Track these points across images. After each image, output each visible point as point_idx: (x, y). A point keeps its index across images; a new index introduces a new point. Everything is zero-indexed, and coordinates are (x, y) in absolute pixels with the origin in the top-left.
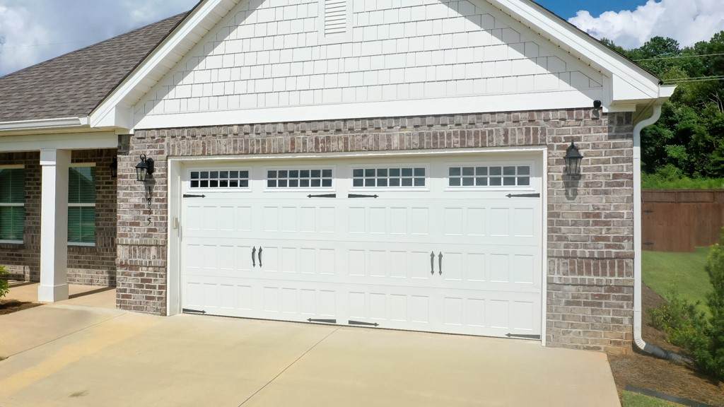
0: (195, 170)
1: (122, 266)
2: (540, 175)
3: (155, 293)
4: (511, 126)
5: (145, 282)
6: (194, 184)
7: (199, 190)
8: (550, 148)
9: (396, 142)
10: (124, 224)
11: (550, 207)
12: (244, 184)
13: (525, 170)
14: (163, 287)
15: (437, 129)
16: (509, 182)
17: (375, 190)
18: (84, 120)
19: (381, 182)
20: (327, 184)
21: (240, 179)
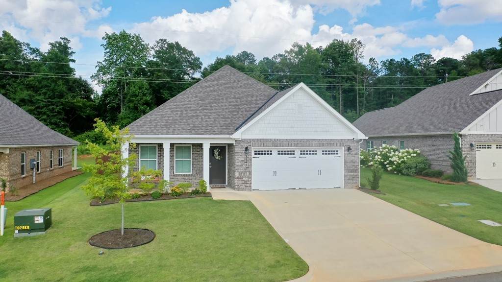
0: (256, 150)
1: (237, 178)
2: (341, 152)
3: (248, 185)
5: (245, 182)
7: (257, 156)
8: (344, 147)
10: (237, 166)
11: (344, 159)
13: (337, 151)
14: (251, 183)
16: (334, 154)
17: (305, 156)
18: (231, 136)
19: (307, 154)
20: (294, 154)
21: (269, 153)
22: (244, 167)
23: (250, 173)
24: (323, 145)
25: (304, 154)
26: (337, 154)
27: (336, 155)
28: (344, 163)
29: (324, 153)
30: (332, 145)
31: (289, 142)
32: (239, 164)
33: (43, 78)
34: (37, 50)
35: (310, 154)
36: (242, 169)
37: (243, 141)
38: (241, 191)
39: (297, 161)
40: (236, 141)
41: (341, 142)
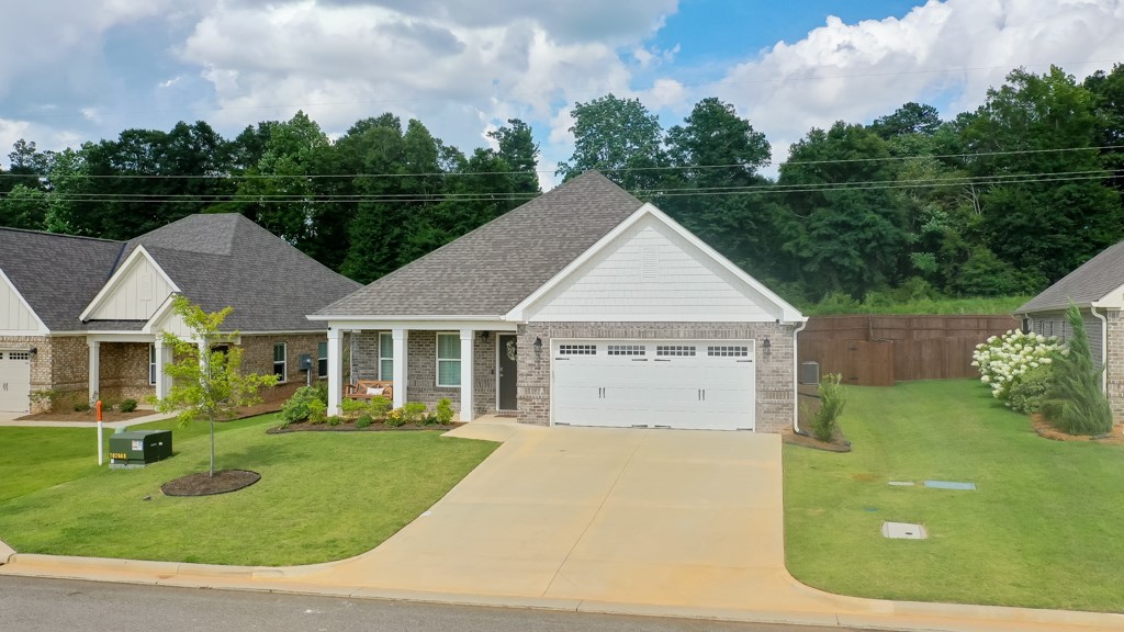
0: (563, 344)
1: (521, 399)
2: (752, 351)
3: (542, 414)
4: (738, 329)
5: (536, 408)
6: (562, 352)
7: (566, 356)
8: (757, 340)
9: (682, 334)
10: (522, 375)
11: (757, 367)
12: (594, 353)
13: (745, 349)
14: (548, 410)
15: (703, 329)
16: (738, 354)
17: (668, 357)
18: (502, 318)
19: (673, 354)
20: (643, 353)
21: (591, 350)
22: (535, 377)
23: (547, 390)
24: (703, 334)
25: (666, 353)
26: (745, 354)
27: (741, 358)
28: (757, 375)
29: (713, 351)
30: (725, 335)
31: (626, 328)
32: (525, 371)
33: (459, 203)
34: (454, 150)
35: (679, 354)
36: (529, 382)
37: (534, 325)
38: (528, 425)
39: (652, 368)
40: (519, 326)
41: (749, 329)
